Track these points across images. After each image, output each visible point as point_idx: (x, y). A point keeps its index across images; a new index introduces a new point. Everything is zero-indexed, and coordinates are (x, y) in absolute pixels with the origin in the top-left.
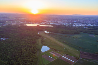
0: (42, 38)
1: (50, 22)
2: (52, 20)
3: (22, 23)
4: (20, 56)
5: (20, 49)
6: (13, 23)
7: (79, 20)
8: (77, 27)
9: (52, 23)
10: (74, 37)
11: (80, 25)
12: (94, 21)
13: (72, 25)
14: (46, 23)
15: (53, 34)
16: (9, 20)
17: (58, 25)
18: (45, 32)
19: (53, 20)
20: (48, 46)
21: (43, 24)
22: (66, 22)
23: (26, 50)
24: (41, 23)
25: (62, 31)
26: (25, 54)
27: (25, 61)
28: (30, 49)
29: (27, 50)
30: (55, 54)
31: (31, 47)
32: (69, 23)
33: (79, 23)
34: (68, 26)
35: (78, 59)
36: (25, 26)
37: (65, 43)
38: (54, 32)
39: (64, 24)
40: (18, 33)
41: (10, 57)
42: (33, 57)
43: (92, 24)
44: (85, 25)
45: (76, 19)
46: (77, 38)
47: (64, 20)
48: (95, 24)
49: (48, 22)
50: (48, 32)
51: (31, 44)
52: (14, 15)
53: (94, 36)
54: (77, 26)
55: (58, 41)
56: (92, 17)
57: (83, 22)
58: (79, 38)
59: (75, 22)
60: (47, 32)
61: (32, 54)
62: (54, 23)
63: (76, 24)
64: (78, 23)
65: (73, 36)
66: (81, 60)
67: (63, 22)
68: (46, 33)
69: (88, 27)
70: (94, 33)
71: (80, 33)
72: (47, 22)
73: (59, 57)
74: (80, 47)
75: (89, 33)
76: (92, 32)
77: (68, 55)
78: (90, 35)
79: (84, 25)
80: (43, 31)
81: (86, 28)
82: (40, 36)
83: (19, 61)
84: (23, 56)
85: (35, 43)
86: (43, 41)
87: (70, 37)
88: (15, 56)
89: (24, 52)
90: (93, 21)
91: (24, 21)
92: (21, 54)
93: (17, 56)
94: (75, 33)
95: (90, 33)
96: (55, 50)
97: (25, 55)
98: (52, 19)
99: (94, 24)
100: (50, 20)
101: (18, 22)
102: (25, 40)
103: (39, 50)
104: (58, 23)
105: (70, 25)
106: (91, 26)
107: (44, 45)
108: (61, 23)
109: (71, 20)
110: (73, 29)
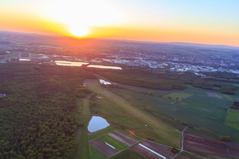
0: (93, 97)
1: (114, 58)
2: (121, 53)
3: (45, 57)
4: (34, 140)
5: (34, 123)
6: (23, 57)
7: (186, 55)
8: (180, 72)
9: (120, 62)
11: (187, 69)
12: (220, 59)
13: (169, 67)
14: (104, 60)
15: (121, 88)
16: (14, 50)
17: (135, 67)
18: (101, 81)
19: (123, 53)
20: (105, 118)
21: (98, 62)
22: (154, 60)
23: (50, 127)
24: (93, 61)
25: (143, 82)
26: (45, 136)
27: (45, 153)
28: (59, 125)
29: (52, 125)
30: (121, 137)
31: (62, 119)
32: (160, 61)
33: (185, 63)
34: (159, 68)
35: (178, 151)
36: (53, 66)
37: (149, 112)
38: (122, 83)
39: (149, 63)
40: (33, 83)
41: (8, 142)
42: (66, 143)
43: (216, 67)
44: (198, 69)
45: (178, 54)
46: (177, 99)
47: (149, 54)
48: (223, 67)
49: (109, 58)
50: (109, 83)
51: (63, 110)
52: (27, 37)
53: (219, 96)
54: (180, 70)
55: (132, 105)
56: (217, 51)
57: (194, 60)
58: (183, 100)
59: (175, 60)
60: (106, 83)
61: (64, 135)
62: (125, 61)
63: (177, 66)
64: (182, 62)
65: (169, 95)
66: (183, 154)
67: (147, 60)
68: (103, 85)
69: (205, 73)
70: (218, 88)
71: (186, 88)
72: (107, 58)
73: (130, 145)
74: (185, 122)
75: (207, 89)
76: (215, 86)
77: (152, 140)
78: (210, 94)
79: (196, 70)
80: (96, 79)
81: (200, 76)
82: (87, 92)
83: (30, 152)
84: (41, 141)
85: (72, 108)
86: (94, 105)
87: (160, 96)
88: (19, 140)
89: (44, 130)
90: (218, 60)
91: (50, 53)
92: (37, 137)
93: (26, 140)
94: (173, 88)
95: (210, 89)
96: (123, 128)
97: (47, 139)
98: (122, 51)
99: (220, 66)
100: (115, 52)
101: (35, 55)
102: (50, 101)
103: (83, 126)
104: (135, 61)
105: (164, 66)
106: (212, 73)
107: (97, 114)
108: (141, 61)
109: (165, 54)
110: (171, 77)
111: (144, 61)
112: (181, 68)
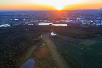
1: (67, 20)
2: (72, 17)
10: (83, 44)
13: (93, 23)
16: (27, 18)
17: (74, 24)
18: (52, 33)
21: (58, 22)
22: (87, 19)
24: (56, 22)
34: (87, 24)
39: (83, 21)
46: (86, 45)
54: (98, 24)
59: (98, 18)
62: (71, 21)
67: (82, 19)
71: (96, 36)
72: (63, 20)
87: (77, 43)
94: (87, 37)
98: (73, 15)
104: (76, 21)
110: (90, 30)
111: (80, 20)
112: (99, 23)
